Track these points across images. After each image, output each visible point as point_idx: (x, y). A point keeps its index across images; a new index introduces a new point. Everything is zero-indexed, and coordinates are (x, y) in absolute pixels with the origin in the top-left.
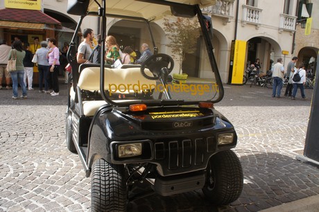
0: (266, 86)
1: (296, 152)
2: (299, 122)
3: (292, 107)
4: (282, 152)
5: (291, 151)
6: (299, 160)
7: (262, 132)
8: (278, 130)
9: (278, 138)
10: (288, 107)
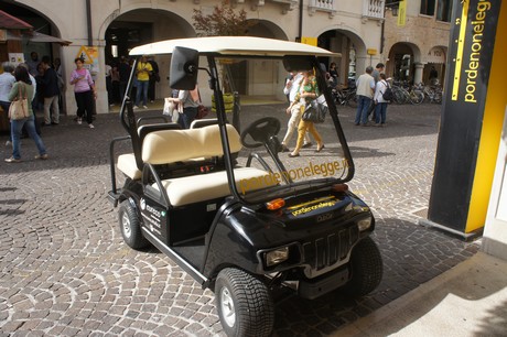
0: (348, 104)
1: (415, 213)
2: (407, 166)
3: (393, 140)
4: (400, 216)
5: (410, 213)
6: (422, 226)
7: (367, 186)
8: (386, 181)
9: (388, 194)
10: (387, 140)
